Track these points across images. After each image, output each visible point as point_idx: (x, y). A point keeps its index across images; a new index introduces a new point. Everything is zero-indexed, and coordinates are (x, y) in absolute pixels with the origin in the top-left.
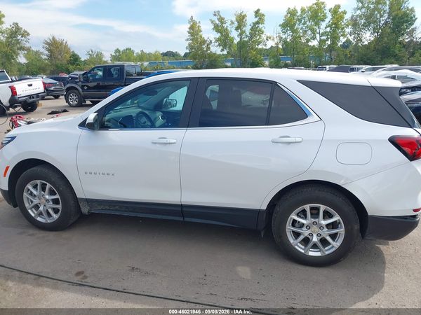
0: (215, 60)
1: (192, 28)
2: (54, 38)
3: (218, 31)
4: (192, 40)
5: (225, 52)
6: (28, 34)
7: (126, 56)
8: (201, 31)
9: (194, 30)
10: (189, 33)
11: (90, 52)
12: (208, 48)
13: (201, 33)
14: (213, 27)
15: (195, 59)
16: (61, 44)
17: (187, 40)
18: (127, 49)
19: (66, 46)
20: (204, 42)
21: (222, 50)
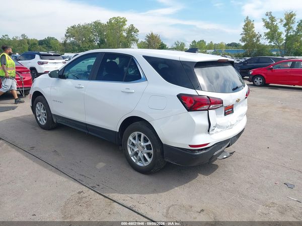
0: (263, 49)
1: (246, 25)
2: (152, 34)
3: (267, 27)
4: (245, 34)
5: (272, 44)
6: (138, 31)
7: (200, 45)
8: (254, 28)
9: (248, 26)
10: (244, 29)
11: (177, 43)
12: (258, 40)
13: (254, 29)
14: (264, 24)
15: (246, 48)
16: (156, 37)
17: (242, 34)
18: (201, 41)
19: (159, 39)
20: (254, 36)
21: (270, 42)
